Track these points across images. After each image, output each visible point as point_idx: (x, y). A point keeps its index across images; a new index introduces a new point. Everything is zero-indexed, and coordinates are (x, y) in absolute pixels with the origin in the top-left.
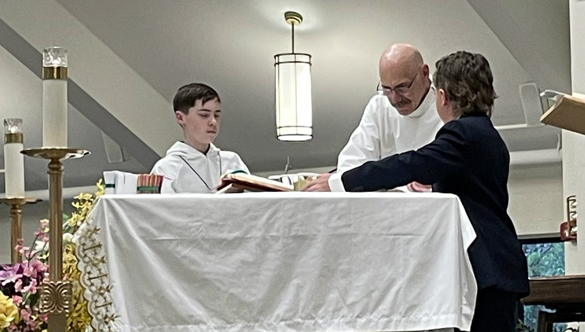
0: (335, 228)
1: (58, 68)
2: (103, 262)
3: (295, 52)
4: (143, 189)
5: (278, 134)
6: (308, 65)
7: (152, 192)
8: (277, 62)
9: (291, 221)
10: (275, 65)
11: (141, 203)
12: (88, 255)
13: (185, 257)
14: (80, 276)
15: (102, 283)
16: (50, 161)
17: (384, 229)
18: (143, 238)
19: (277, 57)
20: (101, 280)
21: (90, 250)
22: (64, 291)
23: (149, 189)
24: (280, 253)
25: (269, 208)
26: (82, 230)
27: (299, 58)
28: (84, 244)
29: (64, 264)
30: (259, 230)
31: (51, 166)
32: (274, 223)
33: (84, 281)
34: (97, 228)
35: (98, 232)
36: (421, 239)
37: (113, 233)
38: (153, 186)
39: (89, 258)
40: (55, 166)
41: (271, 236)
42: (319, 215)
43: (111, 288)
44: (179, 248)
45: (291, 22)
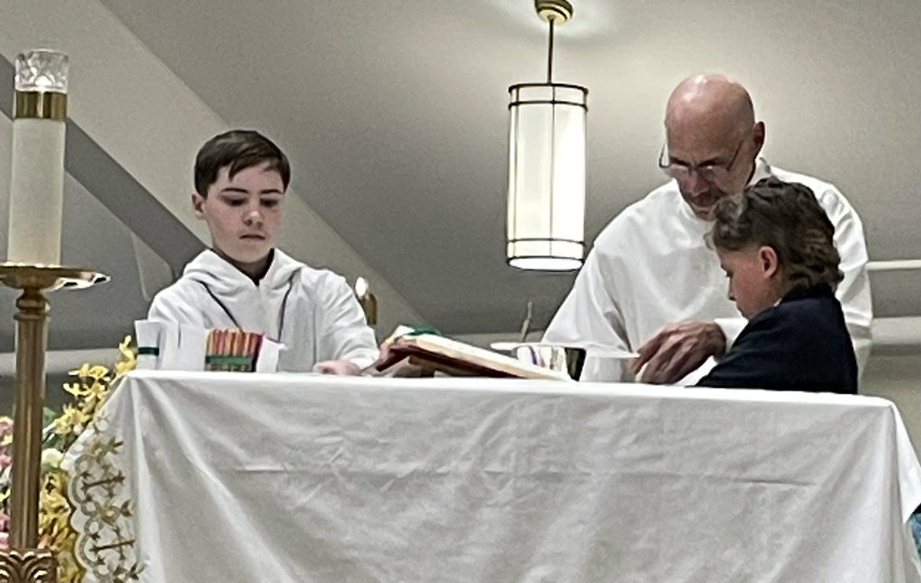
0: (628, 462)
1: (48, 94)
2: (127, 514)
3: (553, 81)
4: (218, 361)
5: (510, 255)
6: (581, 109)
7: (238, 369)
8: (514, 100)
9: (533, 441)
10: (510, 106)
11: (210, 392)
12: (94, 499)
13: (302, 509)
14: (74, 541)
15: (122, 558)
16: (21, 292)
17: (731, 467)
18: (216, 467)
19: (514, 91)
20: (121, 552)
21: (99, 487)
22: (41, 573)
23: (231, 360)
24: (508, 508)
25: (489, 413)
26: (85, 444)
27: (561, 94)
28: (85, 475)
29: (40, 515)
30: (466, 458)
31: (22, 303)
32: (496, 445)
33: (82, 553)
34: (117, 441)
35: (117, 449)
36: (810, 492)
37: (150, 450)
38: (240, 355)
39: (97, 504)
40: (33, 304)
41: (489, 473)
42: (594, 431)
43: (141, 571)
44: (292, 490)
45: (549, 17)
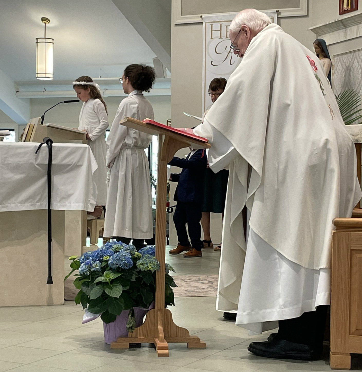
5: (37, 77)
6: (52, 44)
10: (36, 43)
19: (37, 40)
27: (48, 40)
45: (45, 22)
